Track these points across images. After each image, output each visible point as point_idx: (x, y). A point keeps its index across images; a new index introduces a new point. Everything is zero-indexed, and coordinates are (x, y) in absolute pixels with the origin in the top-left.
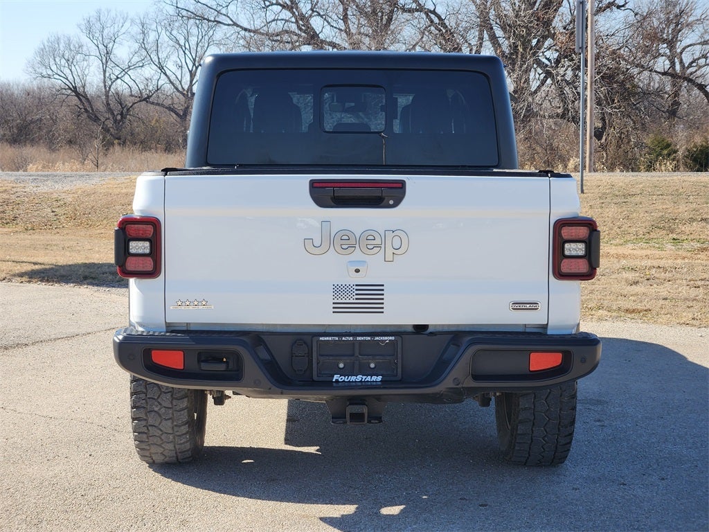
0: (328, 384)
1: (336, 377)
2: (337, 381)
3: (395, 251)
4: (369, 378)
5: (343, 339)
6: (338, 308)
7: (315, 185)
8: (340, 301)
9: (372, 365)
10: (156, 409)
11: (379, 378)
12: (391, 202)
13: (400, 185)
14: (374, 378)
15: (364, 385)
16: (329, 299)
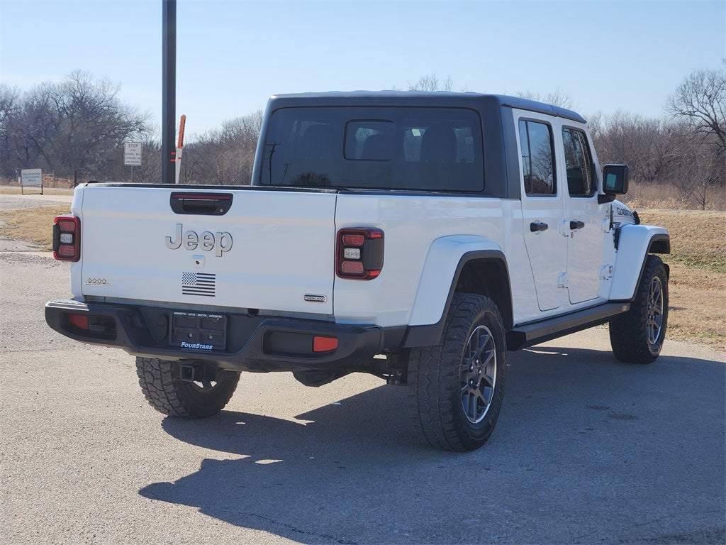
0: (178, 349)
1: (183, 344)
2: (183, 347)
3: (223, 249)
4: (204, 346)
5: (189, 314)
6: (187, 291)
7: (174, 196)
9: (211, 337)
10: (150, 370)
11: (211, 347)
12: (221, 211)
13: (229, 198)
14: (208, 347)
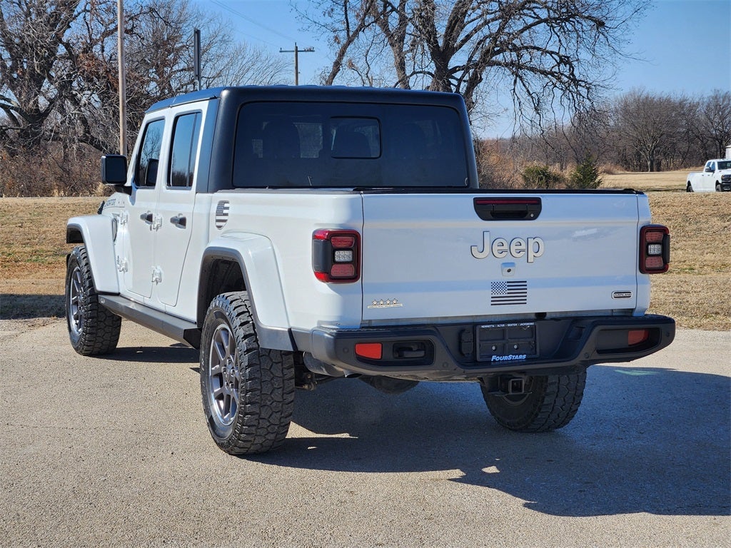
0: (488, 364)
1: (494, 357)
2: (494, 360)
3: (536, 255)
4: (517, 357)
5: (498, 326)
6: (496, 301)
7: (478, 202)
8: (496, 295)
11: (524, 356)
12: (532, 215)
13: (538, 202)
14: (521, 357)
15: (513, 363)
16: (488, 294)
